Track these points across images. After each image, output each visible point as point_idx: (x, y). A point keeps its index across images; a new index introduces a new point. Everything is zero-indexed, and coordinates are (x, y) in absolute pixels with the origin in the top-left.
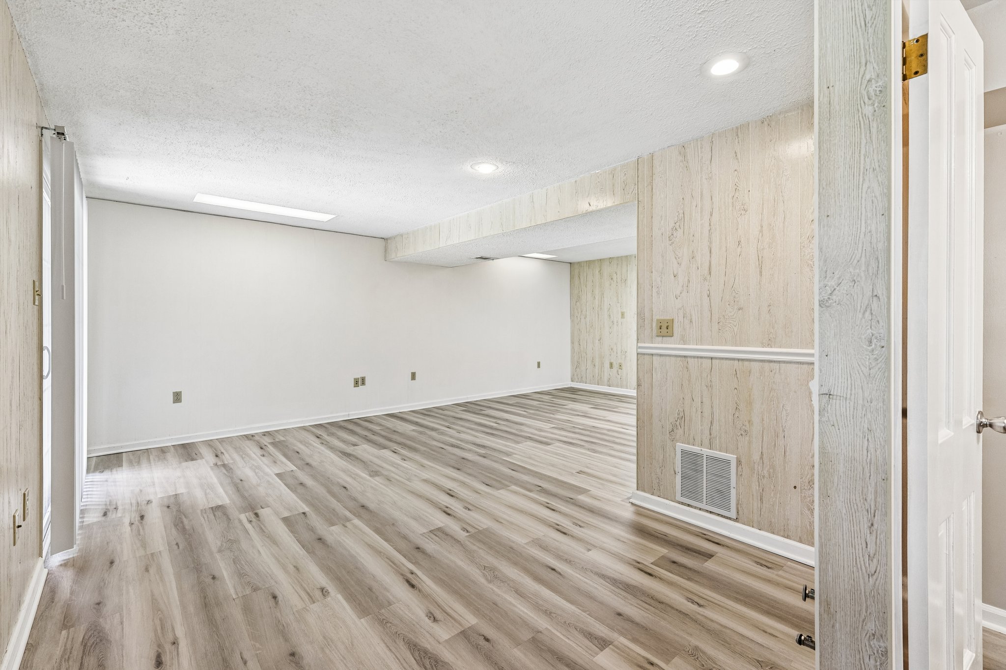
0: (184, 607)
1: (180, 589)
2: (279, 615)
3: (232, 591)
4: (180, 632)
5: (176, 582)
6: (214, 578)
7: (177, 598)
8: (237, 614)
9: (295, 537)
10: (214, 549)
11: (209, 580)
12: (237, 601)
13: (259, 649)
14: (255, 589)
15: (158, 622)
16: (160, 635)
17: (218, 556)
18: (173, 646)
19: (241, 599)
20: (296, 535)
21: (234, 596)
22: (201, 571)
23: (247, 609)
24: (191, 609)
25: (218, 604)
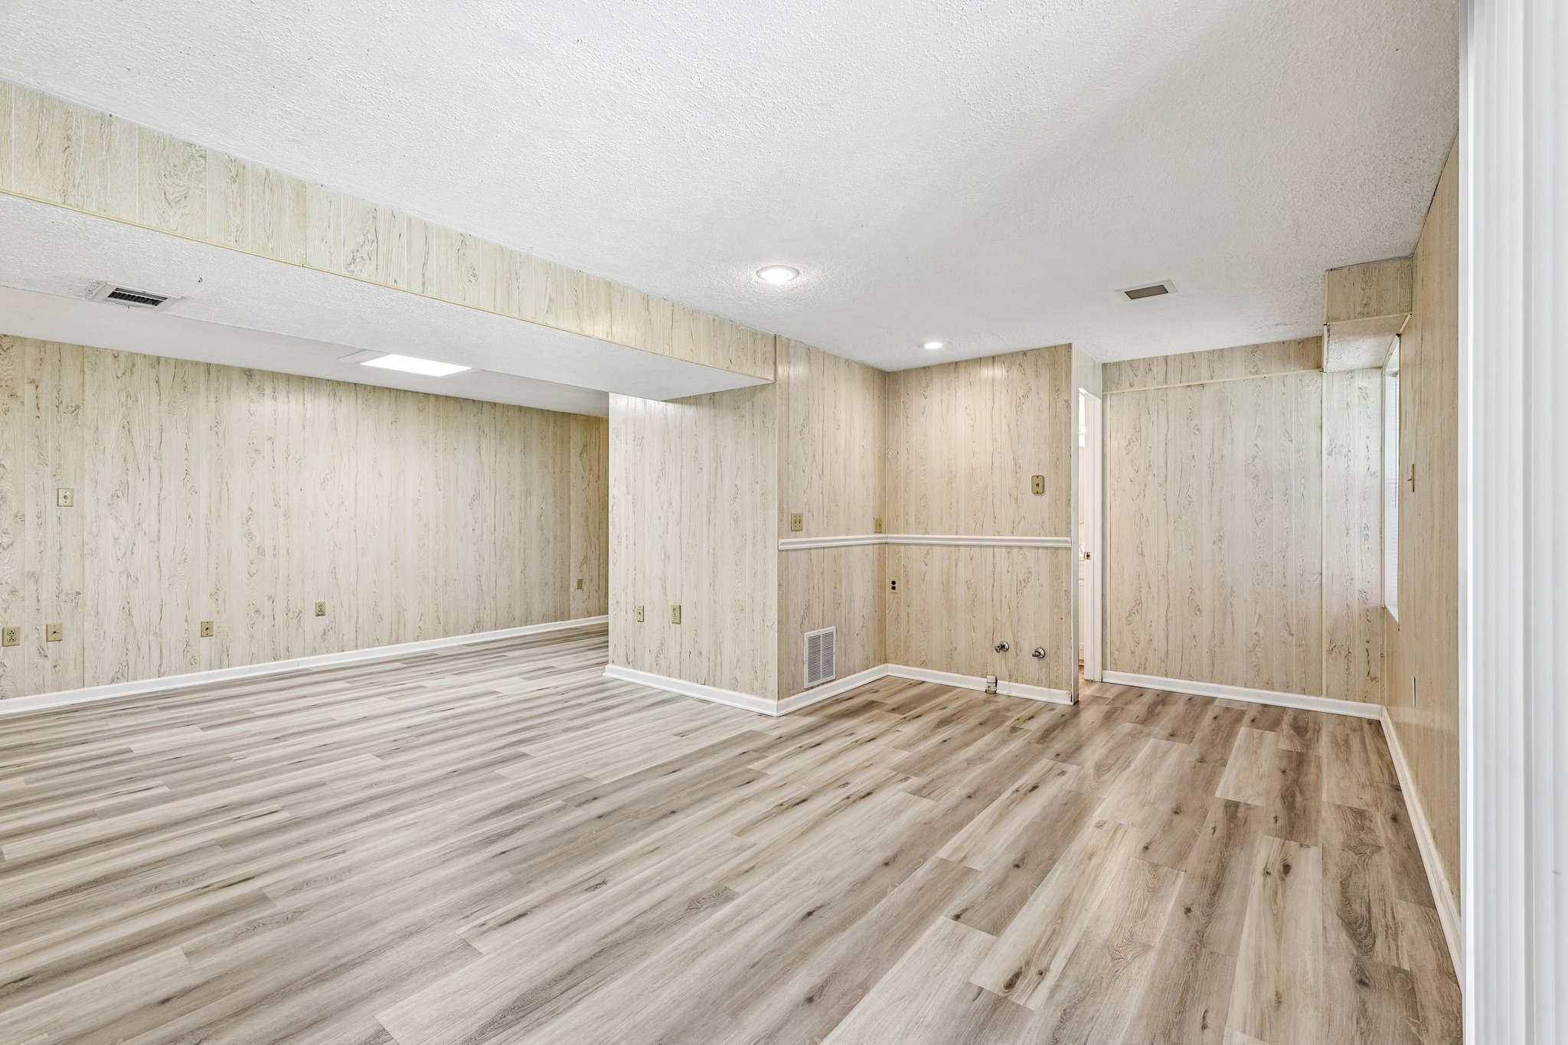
0: (1244, 900)
1: (1239, 925)
2: (1158, 835)
3: (1180, 881)
4: (1258, 878)
5: (1240, 939)
6: (1188, 910)
7: (1247, 917)
8: (1194, 860)
9: (1034, 890)
10: (1152, 957)
11: (1196, 911)
12: (1184, 868)
13: (1197, 828)
14: (1155, 867)
15: (1280, 901)
16: (1280, 888)
17: (1157, 941)
18: (1269, 871)
19: (1179, 866)
20: (1029, 891)
21: (1182, 874)
22: (1197, 932)
23: (1181, 856)
24: (1236, 892)
25: (1205, 878)
